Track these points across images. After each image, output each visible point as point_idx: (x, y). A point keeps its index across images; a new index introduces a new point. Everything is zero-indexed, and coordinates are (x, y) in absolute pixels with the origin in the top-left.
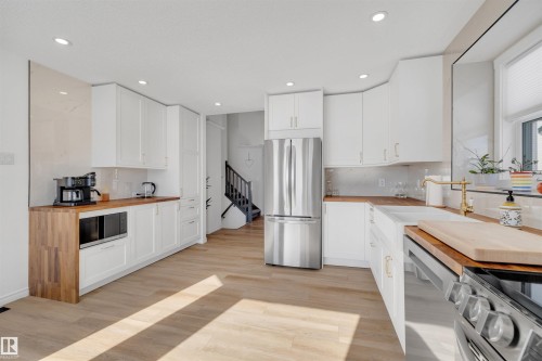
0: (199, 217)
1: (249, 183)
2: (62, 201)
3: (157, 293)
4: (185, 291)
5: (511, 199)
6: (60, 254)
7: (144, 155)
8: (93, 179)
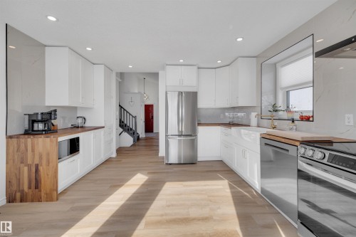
0: (112, 139)
1: (135, 117)
2: (33, 130)
3: (111, 187)
4: (128, 183)
5: (293, 122)
6: (41, 168)
7: (83, 98)
8: (55, 114)
